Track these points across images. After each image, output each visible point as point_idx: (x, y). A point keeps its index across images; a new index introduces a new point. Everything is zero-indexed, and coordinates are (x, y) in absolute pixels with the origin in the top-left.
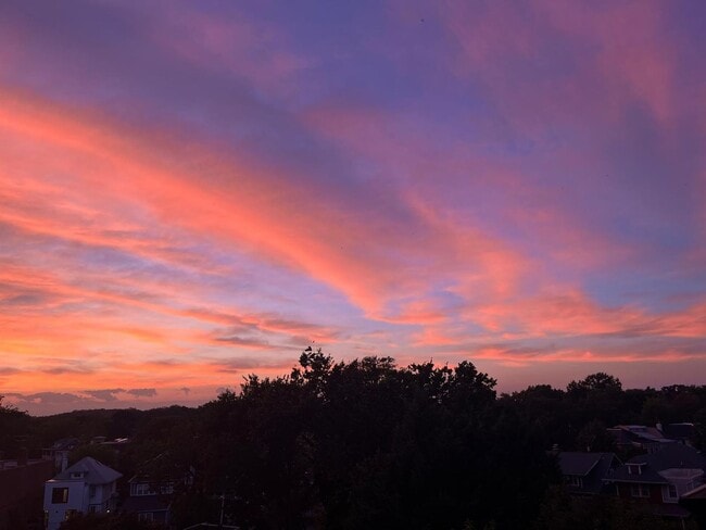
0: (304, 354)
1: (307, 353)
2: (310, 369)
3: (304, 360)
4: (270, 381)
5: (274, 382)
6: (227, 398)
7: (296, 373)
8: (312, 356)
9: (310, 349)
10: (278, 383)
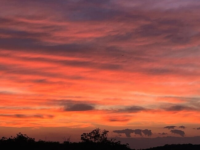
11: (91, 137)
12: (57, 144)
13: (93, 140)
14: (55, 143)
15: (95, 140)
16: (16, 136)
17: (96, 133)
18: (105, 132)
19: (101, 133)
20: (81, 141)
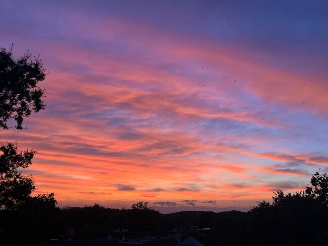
0: (314, 178)
1: (316, 177)
2: (319, 188)
3: (314, 181)
4: (292, 195)
5: (294, 196)
6: (264, 206)
7: (309, 190)
8: (320, 179)
9: (317, 174)
10: (297, 197)
11: (138, 206)
12: (118, 210)
13: (139, 208)
14: (116, 209)
15: (140, 208)
16: (93, 205)
17: (141, 204)
18: (146, 203)
19: (143, 204)
20: (132, 208)
